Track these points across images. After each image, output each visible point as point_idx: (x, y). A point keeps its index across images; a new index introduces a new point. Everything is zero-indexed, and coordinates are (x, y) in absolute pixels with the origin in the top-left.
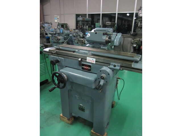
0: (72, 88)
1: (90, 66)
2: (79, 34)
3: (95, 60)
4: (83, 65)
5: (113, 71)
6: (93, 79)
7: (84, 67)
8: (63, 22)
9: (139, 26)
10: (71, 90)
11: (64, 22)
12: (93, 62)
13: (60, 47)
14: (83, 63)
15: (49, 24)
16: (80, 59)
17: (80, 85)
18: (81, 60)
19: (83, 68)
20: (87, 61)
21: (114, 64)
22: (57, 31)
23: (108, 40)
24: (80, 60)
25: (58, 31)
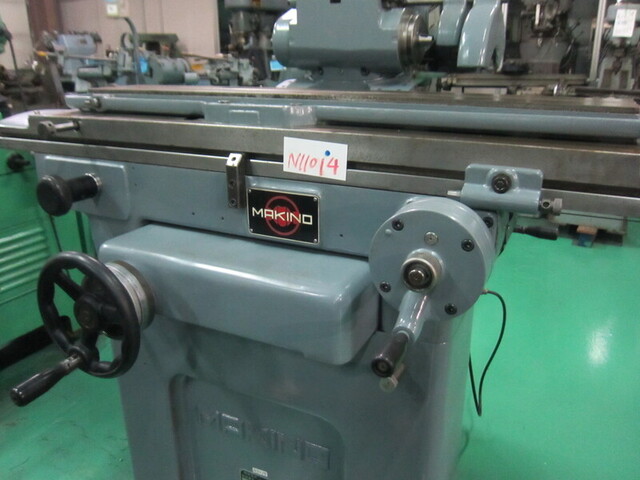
0: (192, 361)
1: (307, 205)
2: (235, 68)
3: (340, 152)
4: (261, 199)
5: (489, 222)
6: (339, 297)
7: (267, 213)
8: (153, 29)
9: (537, 22)
10: (188, 380)
11: (162, 28)
12: (328, 174)
13: (106, 97)
14: (255, 184)
15: (80, 37)
16: (239, 157)
17: (242, 344)
18: (240, 164)
19: (258, 224)
20: (288, 166)
21: (494, 170)
22: (121, 62)
23: (413, 39)
24: (236, 163)
25: (127, 63)
